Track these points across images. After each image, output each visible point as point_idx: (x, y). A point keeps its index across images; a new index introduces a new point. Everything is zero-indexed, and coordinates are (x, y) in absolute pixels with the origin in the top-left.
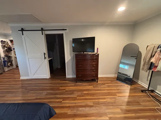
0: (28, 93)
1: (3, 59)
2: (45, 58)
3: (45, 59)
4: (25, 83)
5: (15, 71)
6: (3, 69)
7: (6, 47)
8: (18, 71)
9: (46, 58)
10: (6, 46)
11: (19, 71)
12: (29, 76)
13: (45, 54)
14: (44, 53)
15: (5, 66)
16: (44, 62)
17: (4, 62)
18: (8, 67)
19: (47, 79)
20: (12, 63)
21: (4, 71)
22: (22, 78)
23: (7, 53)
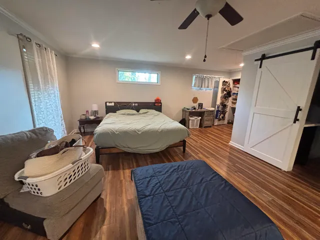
0: (236, 174)
1: (218, 107)
2: (296, 120)
3: (295, 122)
4: (234, 154)
5: (224, 128)
6: (214, 121)
7: (226, 91)
8: (230, 130)
9: (298, 120)
10: (226, 89)
11: (232, 132)
12: (243, 146)
13: (301, 110)
14: (299, 107)
15: (216, 118)
16: (290, 127)
17: (218, 111)
18: (220, 120)
19: (281, 169)
20: (224, 115)
21: (213, 125)
22: (232, 143)
23: (224, 99)
